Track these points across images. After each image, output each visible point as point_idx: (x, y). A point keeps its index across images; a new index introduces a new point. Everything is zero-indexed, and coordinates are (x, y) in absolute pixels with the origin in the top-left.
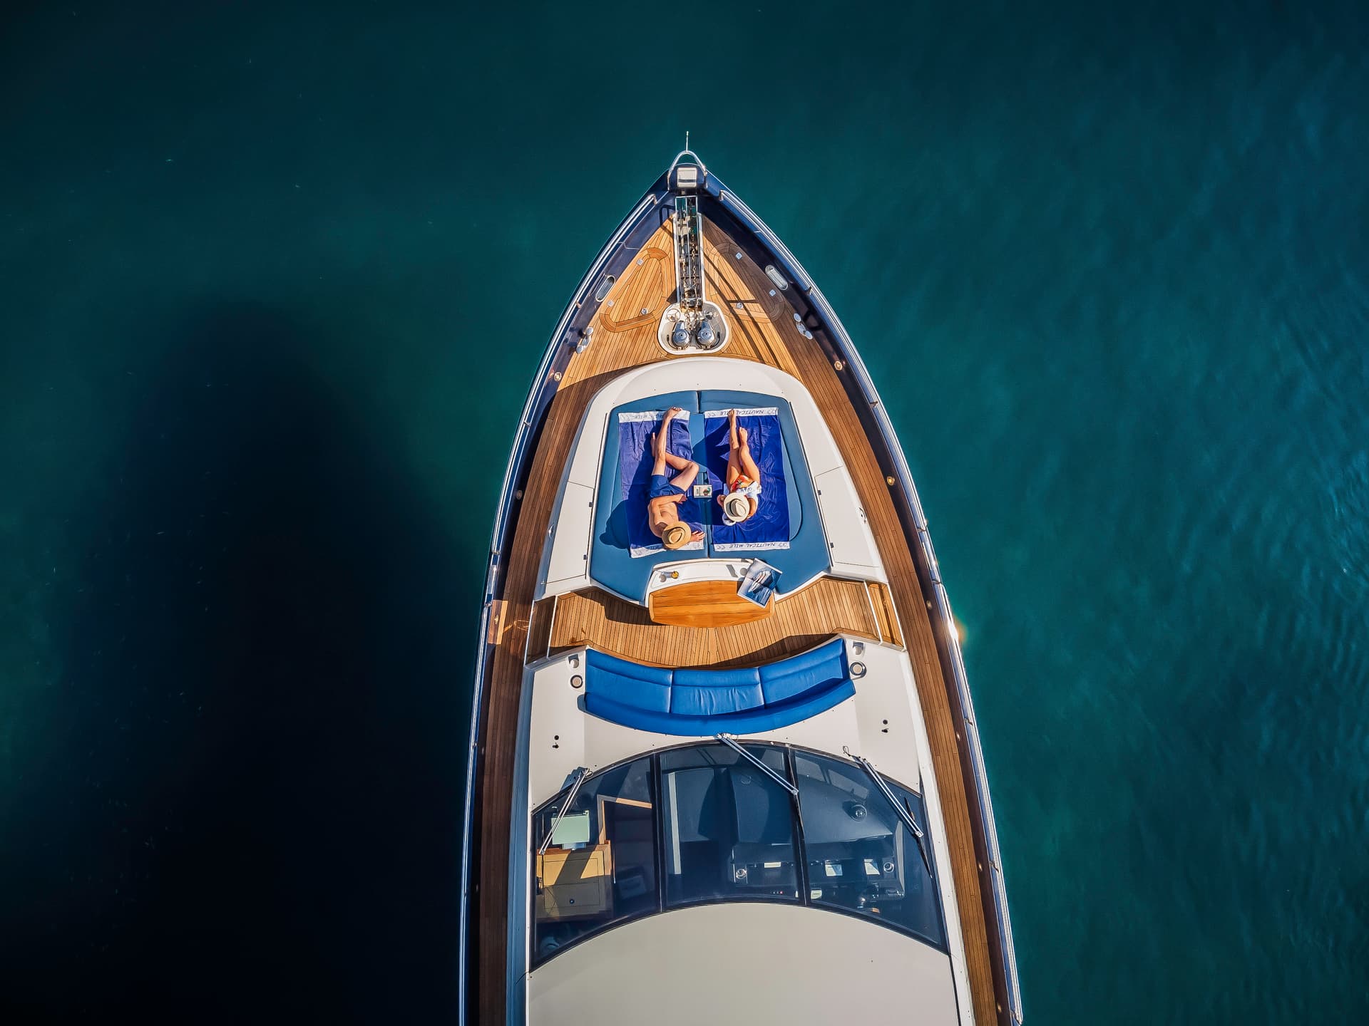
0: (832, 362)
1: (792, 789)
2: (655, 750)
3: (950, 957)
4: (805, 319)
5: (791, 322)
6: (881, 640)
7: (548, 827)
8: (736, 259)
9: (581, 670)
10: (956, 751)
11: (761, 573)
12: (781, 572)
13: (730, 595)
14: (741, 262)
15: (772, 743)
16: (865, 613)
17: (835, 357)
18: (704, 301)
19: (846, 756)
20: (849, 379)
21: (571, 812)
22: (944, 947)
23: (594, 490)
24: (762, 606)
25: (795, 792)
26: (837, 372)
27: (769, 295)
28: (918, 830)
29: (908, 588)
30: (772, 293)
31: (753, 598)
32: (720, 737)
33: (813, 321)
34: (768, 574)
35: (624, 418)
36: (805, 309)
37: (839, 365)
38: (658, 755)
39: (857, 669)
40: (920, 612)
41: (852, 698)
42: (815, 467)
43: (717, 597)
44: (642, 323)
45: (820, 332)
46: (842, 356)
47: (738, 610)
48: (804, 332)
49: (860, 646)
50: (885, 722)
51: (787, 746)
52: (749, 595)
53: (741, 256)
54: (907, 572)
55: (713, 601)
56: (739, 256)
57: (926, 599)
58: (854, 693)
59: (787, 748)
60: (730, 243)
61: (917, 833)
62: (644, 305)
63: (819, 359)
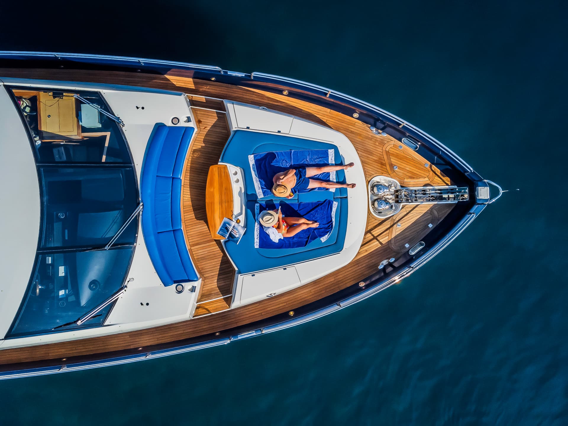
0: (364, 281)
1: (109, 246)
2: (134, 166)
3: (3, 339)
4: (390, 264)
5: (389, 256)
6: (198, 304)
7: (92, 101)
8: (429, 224)
9: (182, 124)
10: (132, 347)
11: (237, 232)
12: (238, 244)
13: (224, 213)
14: (427, 226)
15: (137, 235)
16: (213, 295)
17: (368, 282)
18: (402, 204)
19: (128, 280)
20: (355, 290)
21: (101, 115)
22: (9, 336)
23: (288, 134)
24: (218, 232)
25: (107, 248)
26: (358, 284)
27: (405, 244)
28: (82, 322)
29: (228, 321)
30: (407, 246)
31: (222, 227)
32: (141, 204)
33: (390, 269)
34: (237, 236)
35: (331, 152)
36: (396, 265)
37: (362, 285)
38: (132, 167)
39: (180, 287)
40: (213, 328)
41: (163, 285)
42: (301, 267)
43: (224, 205)
44: (388, 167)
45: (382, 274)
46: (368, 287)
47: (216, 217)
48: (383, 264)
49: (193, 290)
50: (147, 304)
51: (135, 244)
52: (225, 224)
53: (430, 227)
54: (236, 321)
55: (221, 203)
56: (430, 226)
57: (221, 332)
58: (166, 285)
59: (134, 244)
60: (438, 220)
61: (80, 321)
62: (399, 168)
63: (366, 273)
